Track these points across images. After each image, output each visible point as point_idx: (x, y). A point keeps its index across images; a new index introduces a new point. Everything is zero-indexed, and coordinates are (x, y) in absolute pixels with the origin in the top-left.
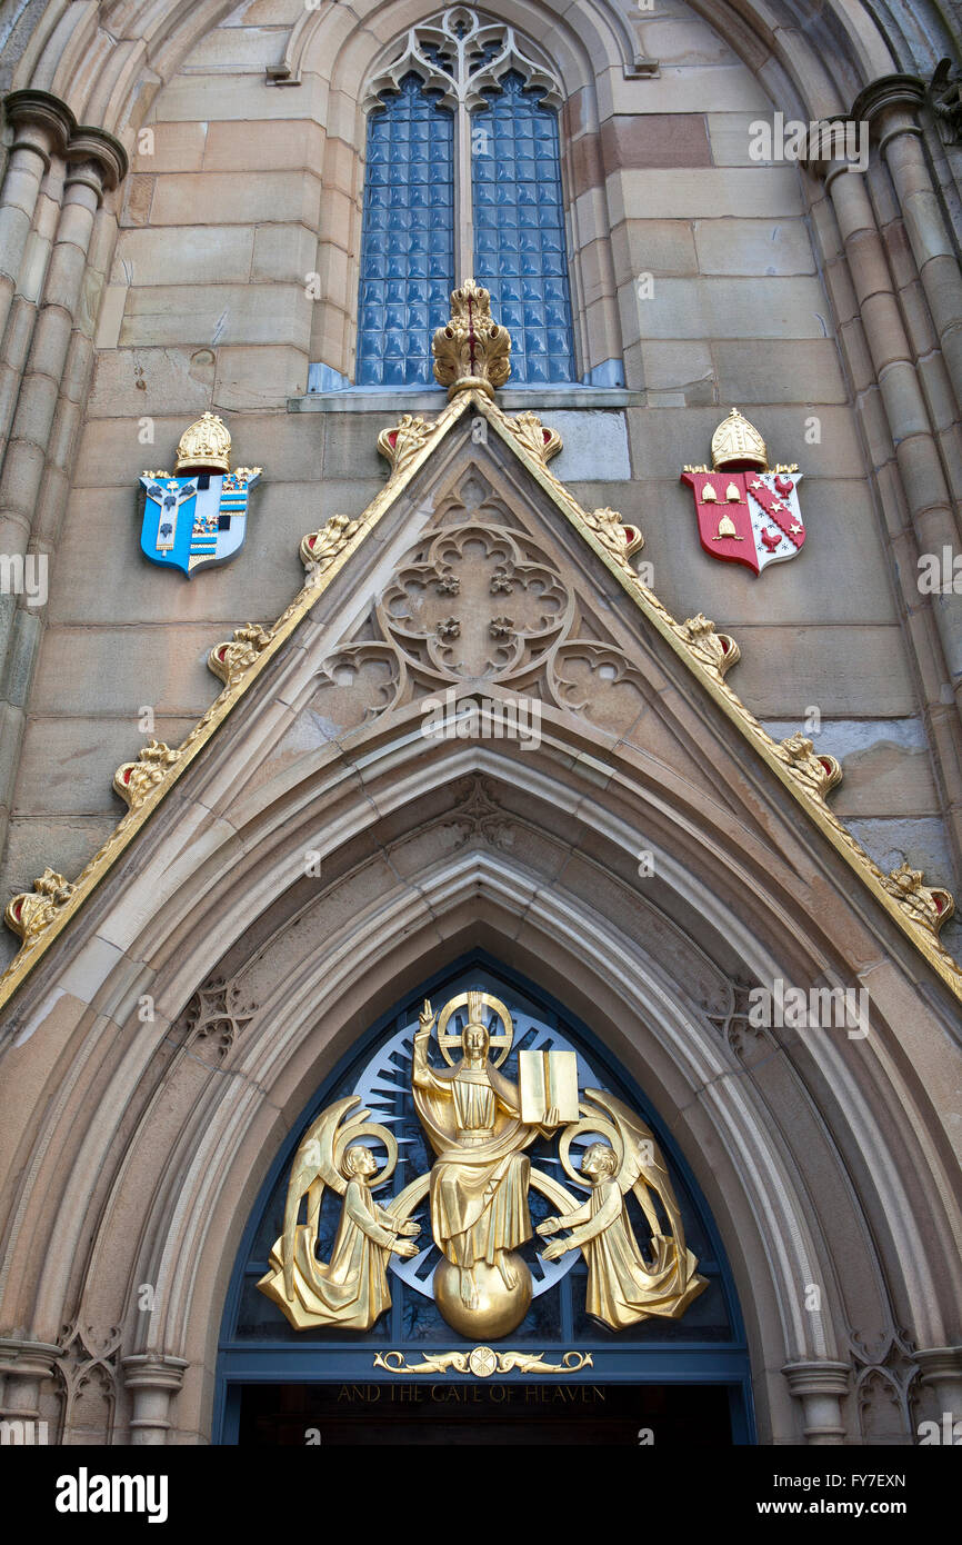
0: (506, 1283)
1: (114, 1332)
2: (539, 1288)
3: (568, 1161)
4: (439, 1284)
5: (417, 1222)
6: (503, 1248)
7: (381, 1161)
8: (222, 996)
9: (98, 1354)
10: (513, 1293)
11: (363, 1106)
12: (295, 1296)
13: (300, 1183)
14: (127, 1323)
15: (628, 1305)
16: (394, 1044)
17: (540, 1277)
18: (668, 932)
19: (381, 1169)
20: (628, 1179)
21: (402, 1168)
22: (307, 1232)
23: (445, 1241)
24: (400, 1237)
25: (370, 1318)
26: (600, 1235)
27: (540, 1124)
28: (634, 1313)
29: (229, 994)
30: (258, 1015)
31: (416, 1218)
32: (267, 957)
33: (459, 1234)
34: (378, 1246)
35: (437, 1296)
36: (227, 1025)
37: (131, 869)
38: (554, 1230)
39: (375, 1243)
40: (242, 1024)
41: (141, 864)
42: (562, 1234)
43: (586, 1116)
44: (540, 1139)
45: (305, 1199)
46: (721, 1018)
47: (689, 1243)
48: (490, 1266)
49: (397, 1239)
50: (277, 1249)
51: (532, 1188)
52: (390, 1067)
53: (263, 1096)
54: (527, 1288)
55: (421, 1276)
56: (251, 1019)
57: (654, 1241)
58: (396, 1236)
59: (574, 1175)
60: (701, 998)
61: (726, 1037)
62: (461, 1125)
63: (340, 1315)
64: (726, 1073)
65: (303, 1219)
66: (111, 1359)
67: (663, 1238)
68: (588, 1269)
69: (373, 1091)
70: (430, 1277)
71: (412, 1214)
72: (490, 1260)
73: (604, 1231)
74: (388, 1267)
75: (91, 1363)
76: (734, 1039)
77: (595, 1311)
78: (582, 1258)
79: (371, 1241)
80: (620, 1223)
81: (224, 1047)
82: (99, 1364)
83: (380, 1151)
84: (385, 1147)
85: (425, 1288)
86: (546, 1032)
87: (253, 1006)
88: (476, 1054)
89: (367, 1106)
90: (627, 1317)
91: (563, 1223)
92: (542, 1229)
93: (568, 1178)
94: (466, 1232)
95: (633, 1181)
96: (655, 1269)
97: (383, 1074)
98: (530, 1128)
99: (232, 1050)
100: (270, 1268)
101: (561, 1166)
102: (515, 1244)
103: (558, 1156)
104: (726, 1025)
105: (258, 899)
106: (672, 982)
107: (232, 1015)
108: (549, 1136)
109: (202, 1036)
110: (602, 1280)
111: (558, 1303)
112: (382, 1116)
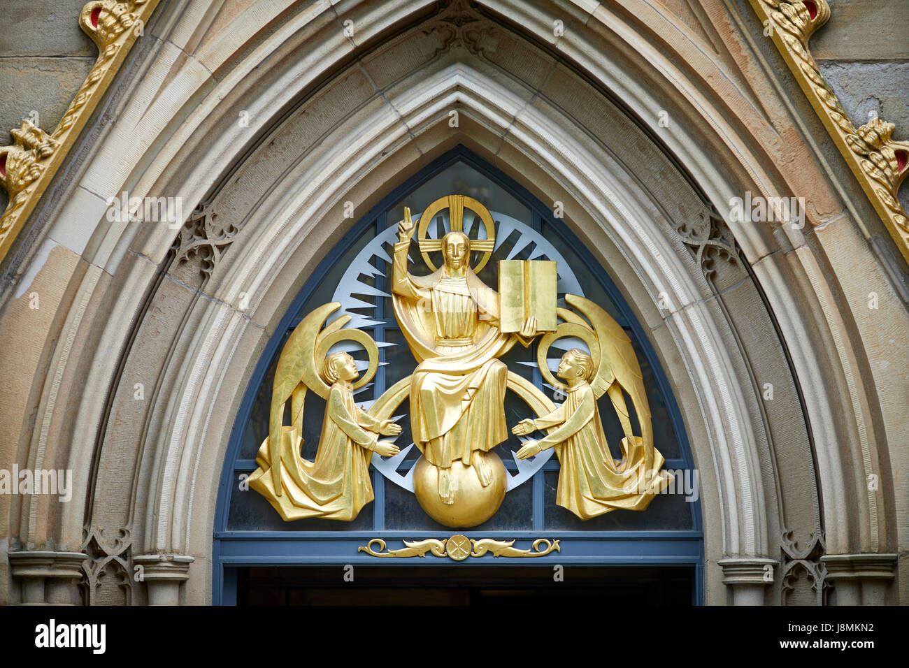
0: (481, 480)
1: (123, 533)
2: (513, 483)
3: (545, 365)
4: (417, 481)
5: (396, 423)
6: (479, 450)
7: (362, 365)
8: (201, 222)
9: (113, 552)
10: (488, 489)
11: (343, 311)
12: (283, 492)
13: (282, 389)
14: (135, 526)
15: (596, 499)
16: (374, 247)
17: (514, 472)
18: (651, 152)
19: (362, 373)
20: (603, 384)
21: (383, 371)
22: (293, 434)
23: (424, 444)
24: (382, 437)
25: (354, 511)
26: (572, 437)
27: (518, 333)
28: (600, 506)
29: (208, 220)
30: (237, 239)
31: (397, 418)
32: (243, 179)
33: (438, 438)
34: (361, 447)
35: (416, 490)
36: (207, 250)
37: (107, 117)
38: (530, 431)
39: (357, 444)
40: (222, 248)
41: (117, 112)
42: (537, 434)
43: (565, 321)
44: (518, 346)
45: (289, 403)
46: (696, 243)
47: (657, 443)
48: (467, 466)
49: (379, 440)
50: (264, 448)
51: (509, 391)
52: (370, 271)
53: (247, 321)
54: (502, 483)
55: (402, 471)
56: (231, 243)
57: (625, 441)
58: (378, 436)
59: (551, 379)
60: (680, 221)
61: (699, 263)
62: (441, 335)
63: (325, 509)
64: (692, 304)
65: (288, 421)
66: (124, 555)
67: (633, 438)
68: (559, 465)
69: (353, 295)
70: (410, 474)
71: (394, 415)
72: (466, 461)
73: (576, 434)
74: (371, 464)
75: (107, 560)
76: (708, 265)
77: (564, 504)
78: (554, 457)
79: (353, 442)
80: (592, 427)
81: (206, 271)
82: (113, 560)
83: (361, 355)
84: (366, 350)
85: (406, 483)
86: (529, 235)
87: (231, 229)
88: (456, 264)
89: (347, 310)
90: (594, 509)
91: (538, 425)
92: (517, 430)
93: (545, 381)
94: (444, 436)
95: (606, 386)
96: (623, 466)
97: (362, 278)
98: (509, 336)
99: (214, 274)
100: (258, 465)
101: (538, 369)
102: (491, 447)
103: (536, 360)
104: (700, 251)
105: (236, 139)
106: (650, 205)
107: (213, 240)
108: (527, 345)
109: (183, 261)
110: (572, 478)
111: (531, 495)
112: (361, 321)
